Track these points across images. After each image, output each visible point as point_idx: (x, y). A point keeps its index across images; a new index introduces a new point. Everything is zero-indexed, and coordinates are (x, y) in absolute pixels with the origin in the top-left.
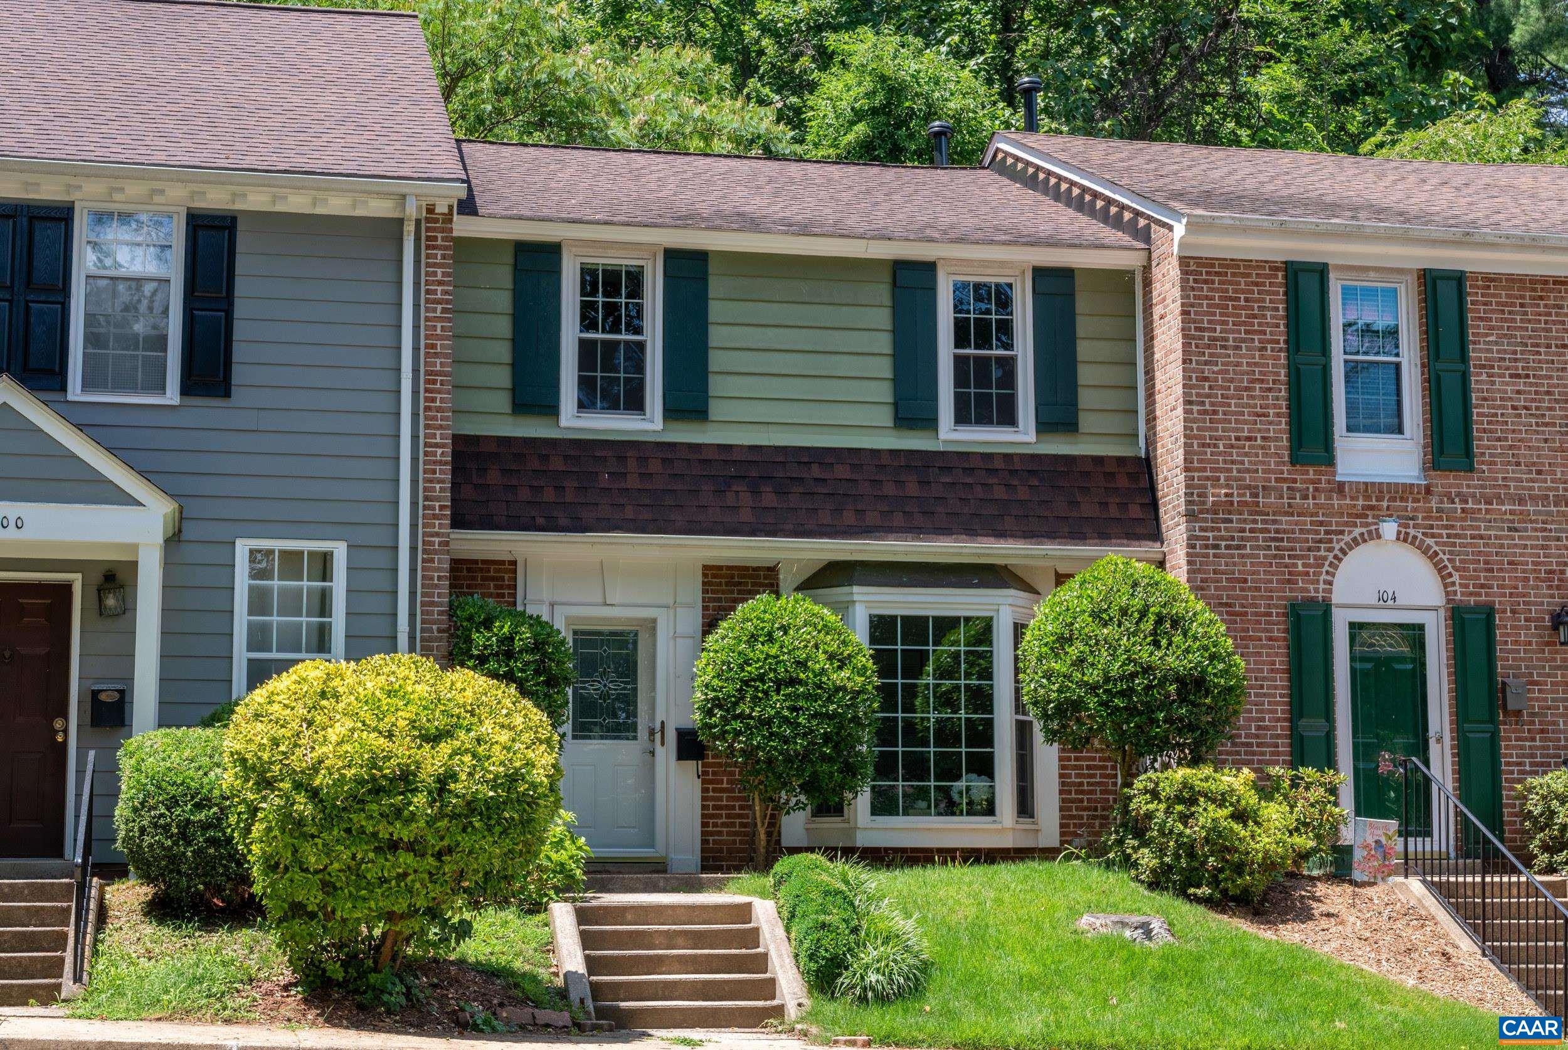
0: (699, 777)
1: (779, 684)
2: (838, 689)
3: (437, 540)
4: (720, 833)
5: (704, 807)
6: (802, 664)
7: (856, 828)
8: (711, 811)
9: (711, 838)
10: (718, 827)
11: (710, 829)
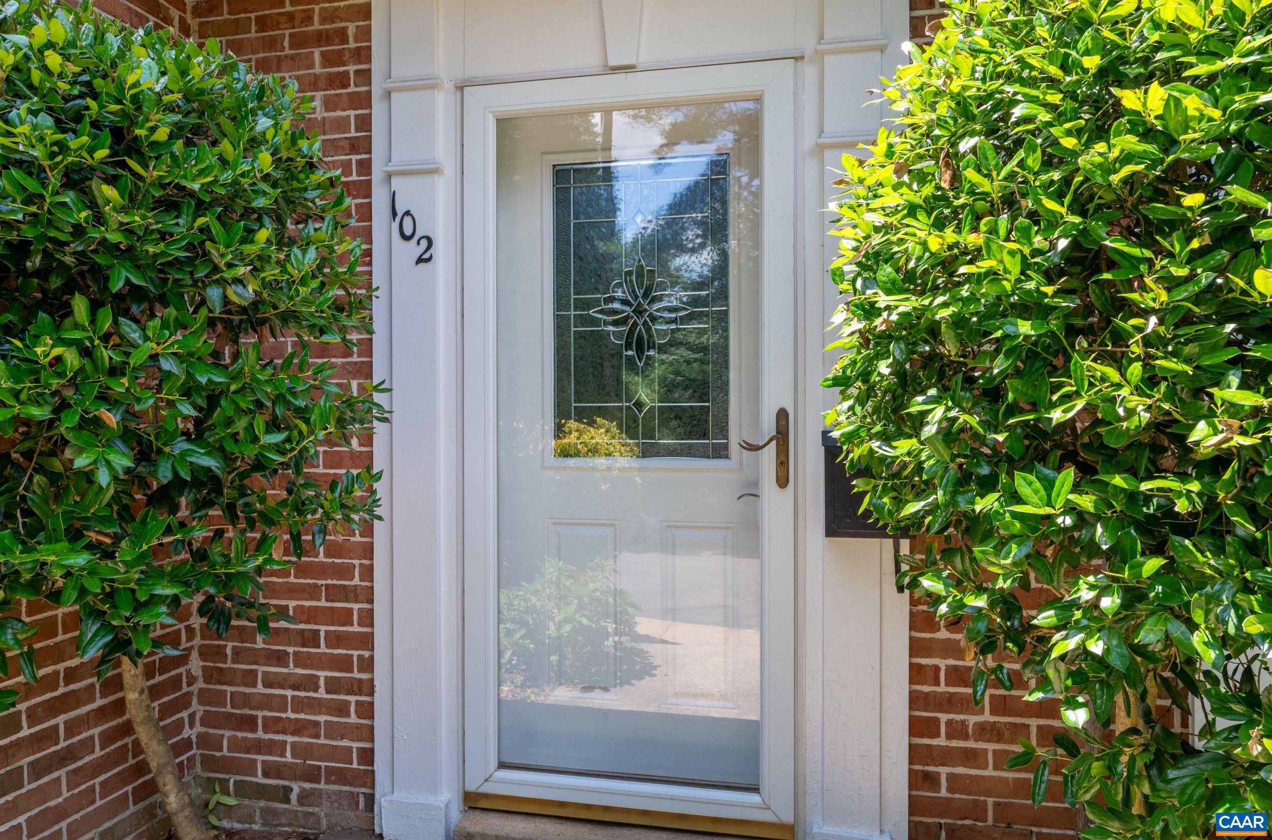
0: (901, 589)
4: (971, 757)
5: (917, 673)
8: (942, 688)
9: (943, 771)
10: (966, 737)
11: (941, 741)
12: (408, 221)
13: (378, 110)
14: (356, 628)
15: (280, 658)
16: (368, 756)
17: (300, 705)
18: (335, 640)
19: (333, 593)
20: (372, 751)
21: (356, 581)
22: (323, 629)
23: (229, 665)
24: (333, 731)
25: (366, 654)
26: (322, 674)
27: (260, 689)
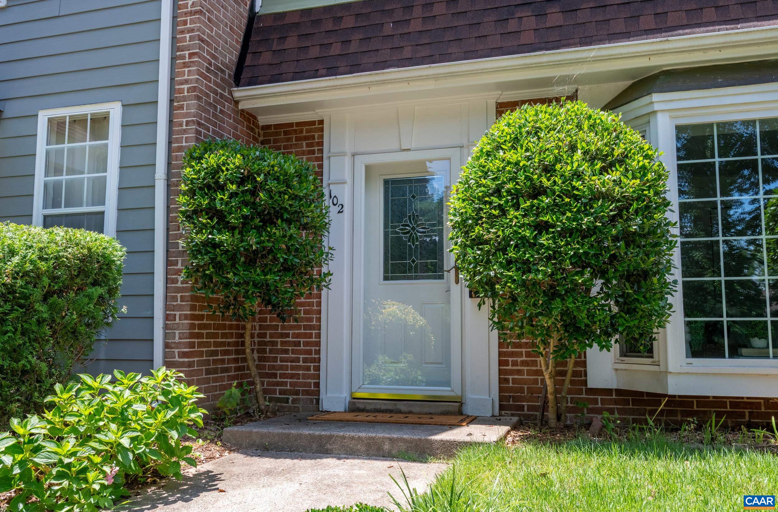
1: (516, 195)
2: (597, 196)
3: (186, 87)
4: (519, 372)
5: (501, 345)
6: (548, 170)
7: (667, 372)
8: (509, 349)
9: (511, 377)
10: (517, 365)
11: (510, 367)
12: (335, 199)
13: (325, 162)
14: (314, 339)
15: (286, 352)
16: (317, 385)
17: (293, 368)
18: (306, 344)
19: (306, 327)
20: (319, 383)
21: (314, 323)
22: (302, 340)
23: (268, 355)
24: (305, 376)
25: (317, 348)
26: (301, 356)
27: (279, 363)
